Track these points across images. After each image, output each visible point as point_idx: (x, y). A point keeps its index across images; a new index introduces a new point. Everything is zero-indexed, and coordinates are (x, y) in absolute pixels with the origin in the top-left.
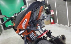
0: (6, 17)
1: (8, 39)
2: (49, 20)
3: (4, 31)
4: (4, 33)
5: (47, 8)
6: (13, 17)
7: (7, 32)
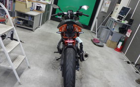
0: (59, 8)
1: (49, 33)
2: (117, 43)
3: (49, 21)
4: (49, 24)
5: (126, 22)
6: (65, 13)
7: (53, 24)
